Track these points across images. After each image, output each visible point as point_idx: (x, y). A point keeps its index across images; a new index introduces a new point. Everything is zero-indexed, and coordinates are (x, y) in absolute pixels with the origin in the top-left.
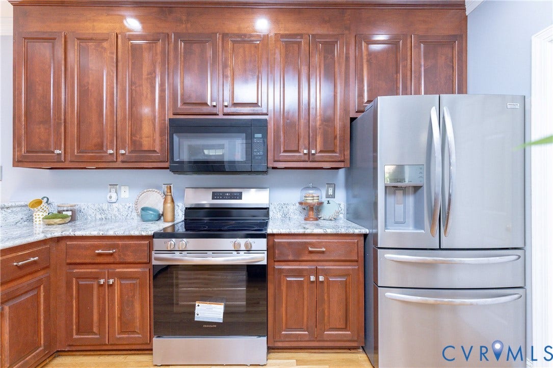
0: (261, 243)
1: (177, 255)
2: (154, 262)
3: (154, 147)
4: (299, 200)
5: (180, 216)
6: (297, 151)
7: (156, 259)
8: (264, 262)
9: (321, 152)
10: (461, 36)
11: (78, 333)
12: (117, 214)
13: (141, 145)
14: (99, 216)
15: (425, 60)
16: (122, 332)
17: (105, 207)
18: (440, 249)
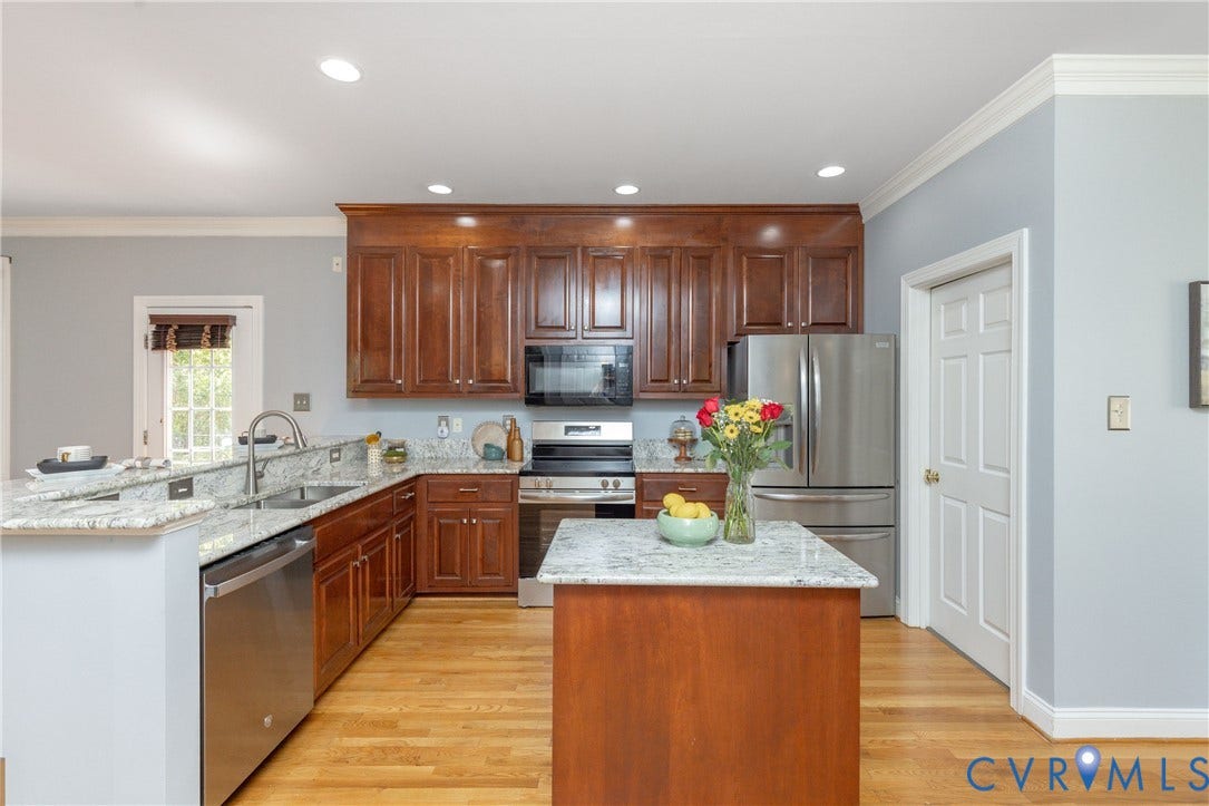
0: (628, 483)
1: (543, 494)
2: (521, 501)
3: (505, 375)
4: (668, 437)
5: (528, 456)
6: (667, 381)
7: (522, 497)
8: (633, 502)
9: (694, 381)
10: (856, 248)
11: (440, 573)
12: (449, 451)
13: (490, 374)
14: (427, 455)
15: (813, 276)
16: (484, 574)
17: (435, 443)
18: (809, 487)
